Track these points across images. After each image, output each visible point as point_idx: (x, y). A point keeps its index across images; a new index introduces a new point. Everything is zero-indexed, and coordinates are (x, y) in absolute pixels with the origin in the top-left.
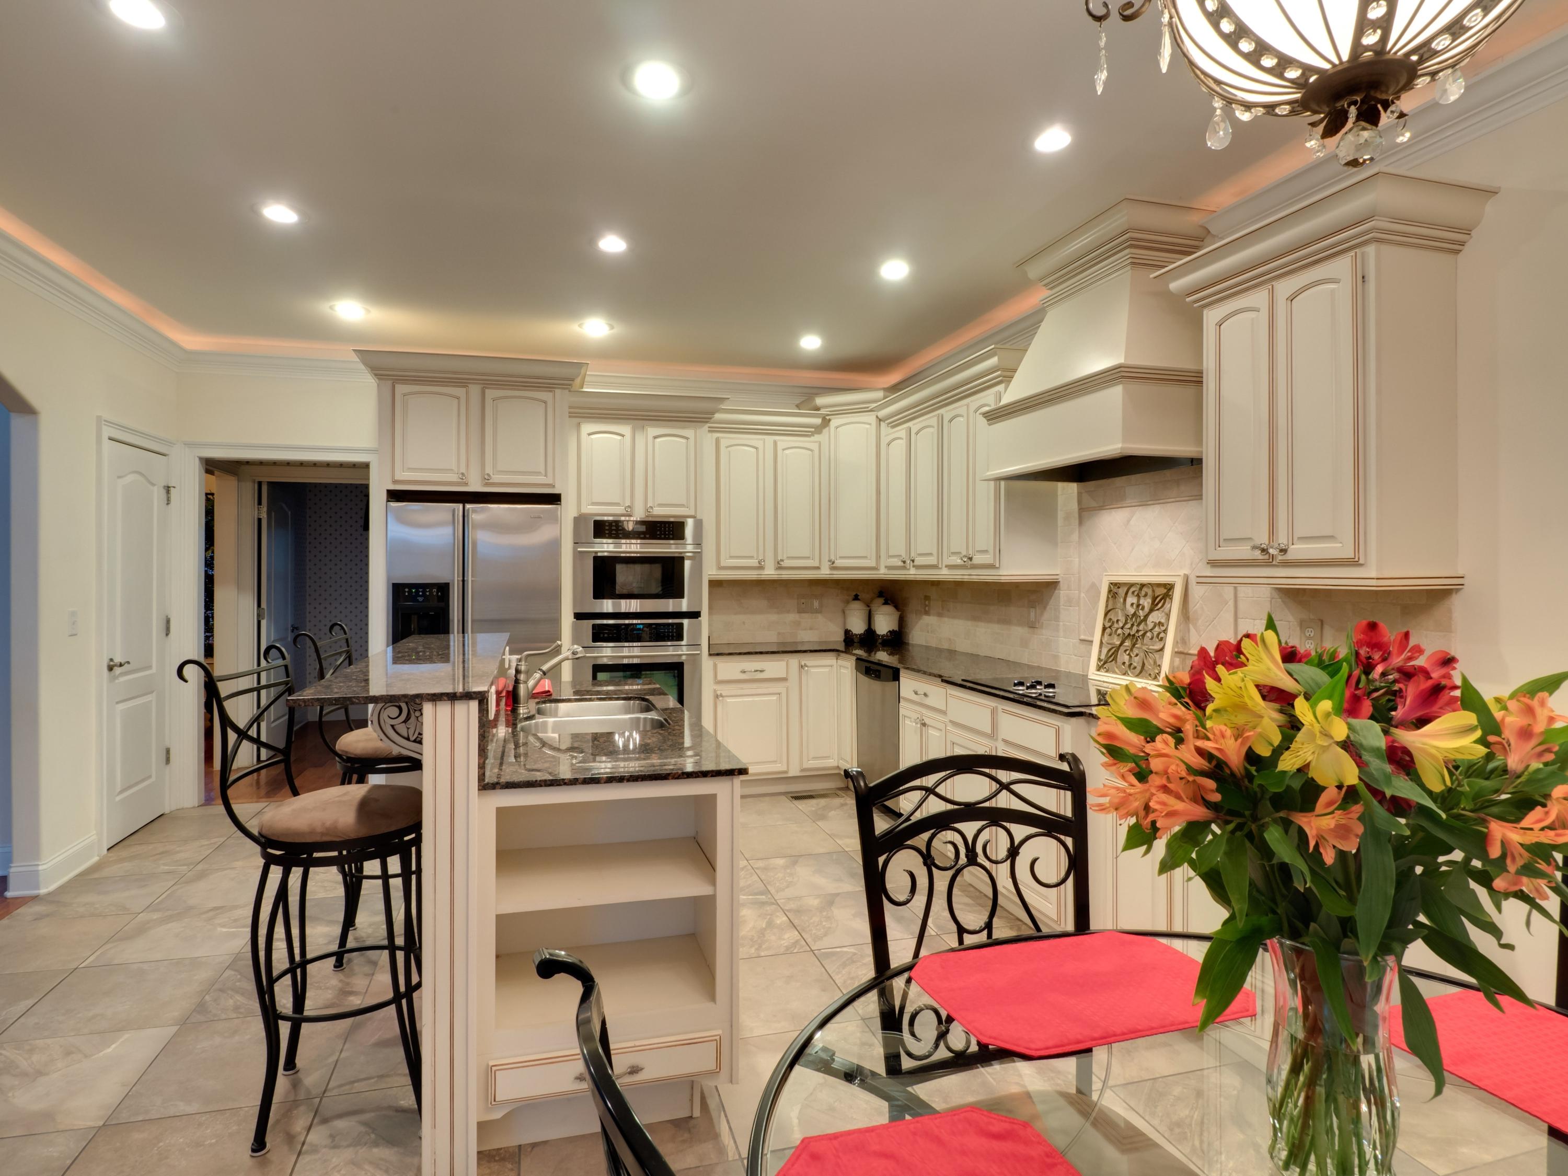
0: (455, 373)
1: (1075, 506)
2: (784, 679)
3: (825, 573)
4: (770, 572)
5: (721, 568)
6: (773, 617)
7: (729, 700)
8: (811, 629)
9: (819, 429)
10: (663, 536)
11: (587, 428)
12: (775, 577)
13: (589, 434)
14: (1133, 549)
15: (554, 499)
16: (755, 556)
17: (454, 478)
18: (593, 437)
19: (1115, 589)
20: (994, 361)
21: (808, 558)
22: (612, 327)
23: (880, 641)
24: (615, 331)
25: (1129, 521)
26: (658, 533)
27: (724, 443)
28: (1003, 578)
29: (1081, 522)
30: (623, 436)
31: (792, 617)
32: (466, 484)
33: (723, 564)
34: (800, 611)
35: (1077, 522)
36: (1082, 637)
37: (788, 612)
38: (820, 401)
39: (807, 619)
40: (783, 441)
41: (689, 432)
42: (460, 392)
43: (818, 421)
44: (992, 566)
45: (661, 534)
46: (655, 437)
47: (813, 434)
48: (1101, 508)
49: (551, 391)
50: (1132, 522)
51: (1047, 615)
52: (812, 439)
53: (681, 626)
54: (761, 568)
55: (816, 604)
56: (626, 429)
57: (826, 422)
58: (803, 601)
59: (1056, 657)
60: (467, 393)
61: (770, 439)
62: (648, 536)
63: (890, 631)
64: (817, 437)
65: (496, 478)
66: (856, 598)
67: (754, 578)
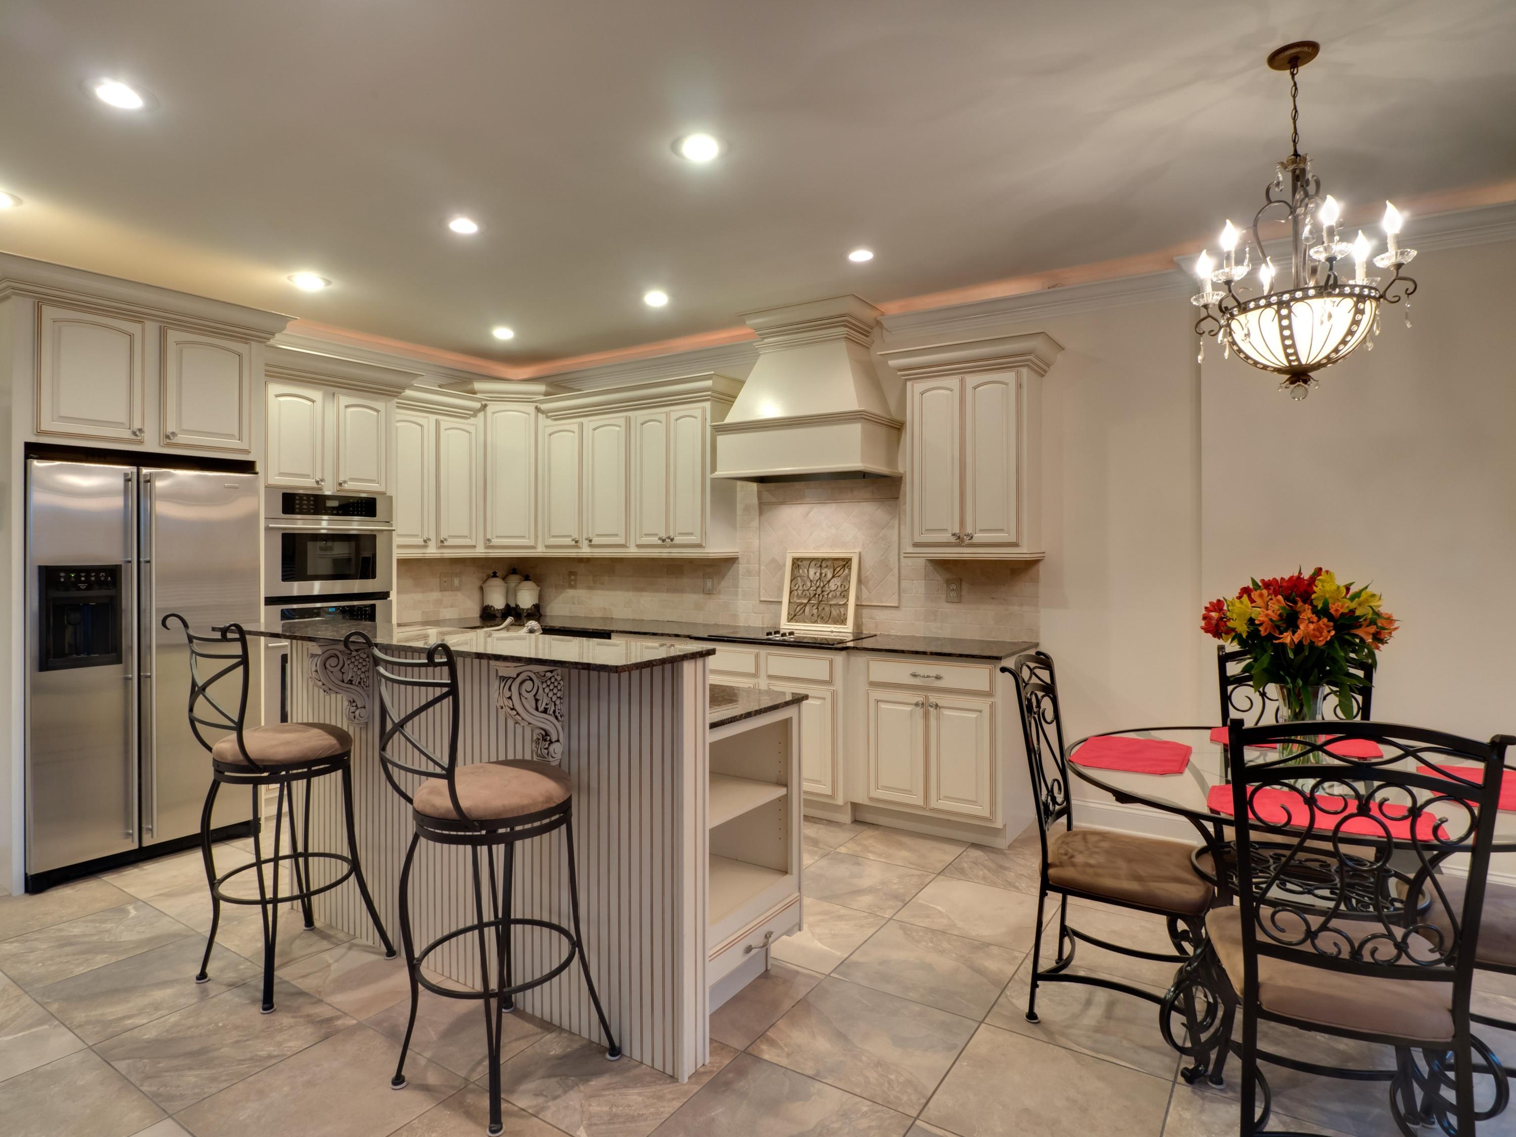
0: (129, 303)
1: (755, 501)
3: (480, 551)
4: (432, 551)
5: (405, 546)
6: (418, 596)
8: (452, 606)
9: (475, 412)
10: (356, 513)
11: (274, 389)
12: (438, 556)
13: (277, 396)
14: (811, 534)
15: (247, 467)
16: (424, 534)
17: (126, 434)
18: (281, 399)
19: (797, 563)
20: (709, 383)
21: (465, 537)
22: (328, 284)
23: (525, 614)
24: (330, 288)
25: (807, 514)
26: (351, 509)
28: (711, 555)
29: (761, 512)
30: (313, 401)
31: (435, 595)
32: (141, 442)
34: (443, 589)
35: (757, 513)
36: (762, 599)
37: (432, 590)
38: (478, 386)
39: (448, 597)
40: (446, 422)
41: (380, 405)
42: (134, 328)
43: (477, 405)
44: (700, 546)
45: (353, 511)
46: (347, 407)
47: (471, 417)
48: (783, 503)
49: (247, 343)
50: (811, 515)
51: (724, 584)
52: (469, 421)
53: (373, 607)
54: (425, 545)
55: (456, 581)
56: (317, 395)
57: (484, 407)
58: (445, 579)
59: (735, 616)
60: (143, 330)
61: (433, 417)
62: (340, 512)
63: (534, 605)
64: (472, 420)
65: (182, 438)
66: (495, 575)
67: (420, 556)
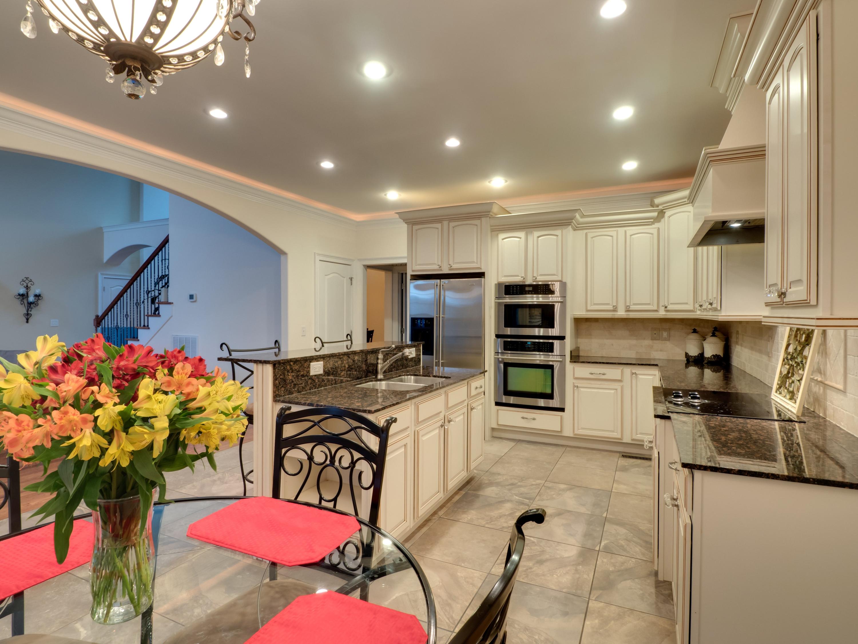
0: (436, 217)
2: (620, 381)
3: (662, 314)
4: (621, 313)
5: (588, 311)
6: (633, 342)
7: (582, 389)
8: (661, 351)
9: (657, 219)
10: (542, 293)
11: (502, 236)
12: (625, 317)
13: (503, 239)
15: (481, 275)
16: (611, 303)
17: (436, 267)
18: (505, 240)
21: (649, 304)
22: (506, 181)
23: (706, 362)
24: (507, 183)
26: (539, 291)
27: (590, 235)
28: (722, 318)
30: (520, 238)
31: (647, 342)
32: (441, 270)
33: (589, 308)
34: (653, 339)
37: (644, 339)
38: (657, 201)
40: (631, 230)
41: (558, 232)
42: (439, 225)
43: (655, 214)
46: (538, 237)
47: (653, 223)
49: (479, 219)
52: (653, 226)
53: (552, 344)
54: (615, 310)
55: (665, 334)
56: (522, 234)
57: (662, 214)
58: (655, 332)
60: (442, 225)
61: (621, 230)
62: (533, 293)
63: (713, 355)
64: (657, 225)
65: (455, 266)
66: (695, 331)
67: (610, 316)
